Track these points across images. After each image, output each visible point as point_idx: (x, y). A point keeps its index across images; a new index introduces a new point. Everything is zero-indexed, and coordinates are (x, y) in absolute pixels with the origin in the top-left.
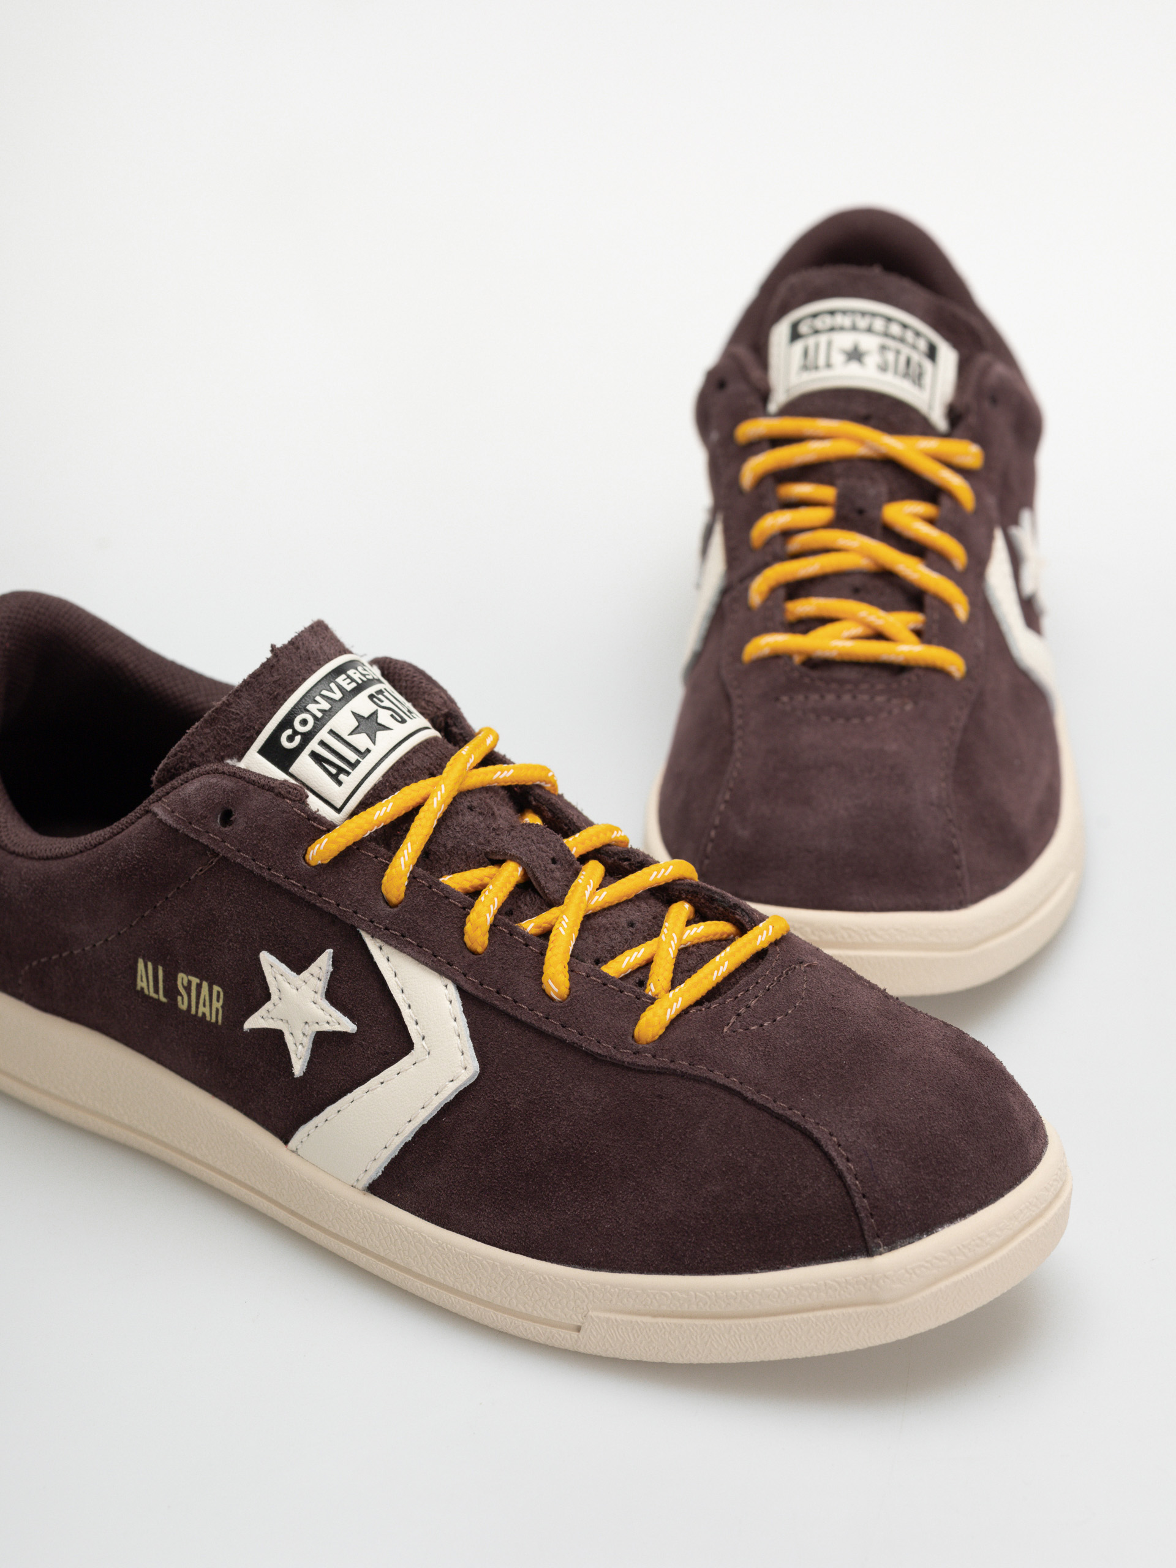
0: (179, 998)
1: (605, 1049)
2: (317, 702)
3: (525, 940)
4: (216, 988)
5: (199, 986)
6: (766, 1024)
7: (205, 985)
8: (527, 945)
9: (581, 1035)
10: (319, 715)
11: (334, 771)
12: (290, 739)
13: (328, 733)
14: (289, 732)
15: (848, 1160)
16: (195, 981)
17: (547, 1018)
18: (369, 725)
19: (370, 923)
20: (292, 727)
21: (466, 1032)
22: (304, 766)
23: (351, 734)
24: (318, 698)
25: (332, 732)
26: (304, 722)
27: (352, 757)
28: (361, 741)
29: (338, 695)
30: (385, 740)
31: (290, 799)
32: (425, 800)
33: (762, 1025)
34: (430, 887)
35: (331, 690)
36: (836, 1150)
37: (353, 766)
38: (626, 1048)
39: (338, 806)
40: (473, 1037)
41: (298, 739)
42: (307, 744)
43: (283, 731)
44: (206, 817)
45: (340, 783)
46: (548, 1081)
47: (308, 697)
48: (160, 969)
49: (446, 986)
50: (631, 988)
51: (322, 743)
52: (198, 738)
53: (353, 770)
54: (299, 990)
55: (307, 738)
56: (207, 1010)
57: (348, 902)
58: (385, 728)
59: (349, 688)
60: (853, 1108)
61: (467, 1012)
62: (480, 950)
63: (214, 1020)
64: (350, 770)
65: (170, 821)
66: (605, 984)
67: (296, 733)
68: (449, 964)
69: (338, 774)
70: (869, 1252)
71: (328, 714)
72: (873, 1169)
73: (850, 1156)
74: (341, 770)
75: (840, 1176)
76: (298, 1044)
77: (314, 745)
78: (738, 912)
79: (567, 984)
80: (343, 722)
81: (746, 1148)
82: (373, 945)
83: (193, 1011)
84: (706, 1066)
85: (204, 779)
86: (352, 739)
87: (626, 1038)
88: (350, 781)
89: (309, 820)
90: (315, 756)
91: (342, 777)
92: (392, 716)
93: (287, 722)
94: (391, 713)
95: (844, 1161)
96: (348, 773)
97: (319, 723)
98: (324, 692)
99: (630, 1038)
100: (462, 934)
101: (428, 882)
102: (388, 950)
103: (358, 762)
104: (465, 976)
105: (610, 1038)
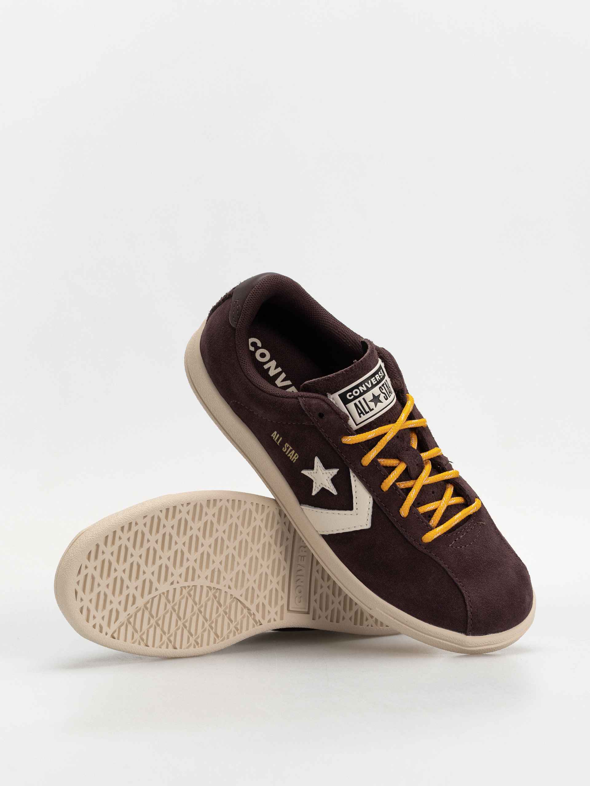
0: (284, 448)
1: (411, 540)
2: (363, 387)
3: (399, 493)
4: (296, 454)
5: (291, 451)
6: (463, 547)
7: (293, 452)
8: (399, 495)
9: (406, 532)
10: (362, 391)
11: (360, 412)
12: (350, 396)
13: (363, 399)
14: (351, 393)
15: (471, 607)
16: (291, 448)
17: (397, 522)
18: (376, 399)
19: (354, 469)
20: (352, 392)
21: (370, 514)
22: (351, 406)
23: (369, 401)
24: (363, 385)
25: (364, 399)
26: (356, 392)
27: (367, 410)
28: (372, 405)
29: (370, 386)
30: (380, 406)
31: (343, 420)
32: (385, 434)
33: (461, 547)
34: (377, 466)
35: (368, 383)
36: (469, 603)
37: (367, 413)
38: (418, 542)
39: (357, 424)
40: (372, 516)
41: (353, 397)
42: (355, 400)
43: (349, 393)
44: (315, 412)
45: (360, 417)
46: (390, 541)
47: (361, 384)
48: (281, 439)
49: (370, 497)
50: (426, 522)
51: (359, 402)
52: (321, 382)
53: (366, 414)
54: (324, 474)
55: (356, 398)
56: (291, 457)
57: (350, 460)
58: (381, 402)
59: (374, 383)
60: (478, 589)
61: (373, 507)
62: (385, 491)
63: (292, 460)
64: (365, 414)
65: (303, 408)
66: (419, 518)
67: (352, 395)
68: (373, 491)
69: (361, 413)
70: (467, 634)
71: (365, 392)
72: (477, 613)
73: (472, 606)
74: (362, 412)
75: (467, 611)
76: (316, 487)
77: (356, 401)
78: (468, 498)
79: (407, 514)
80: (368, 396)
81: (442, 590)
82: (352, 475)
83: (287, 453)
84: (440, 558)
85: (319, 401)
86: (369, 403)
87: (419, 539)
88: (364, 417)
89: (347, 429)
90: (355, 404)
91: (362, 415)
92: (384, 397)
93: (351, 390)
94: (384, 395)
95: (470, 607)
96: (364, 415)
97: (361, 394)
98: (366, 384)
99: (420, 539)
100: (381, 484)
101: (376, 464)
102: (356, 478)
103: (368, 412)
104: (377, 497)
105: (414, 537)
